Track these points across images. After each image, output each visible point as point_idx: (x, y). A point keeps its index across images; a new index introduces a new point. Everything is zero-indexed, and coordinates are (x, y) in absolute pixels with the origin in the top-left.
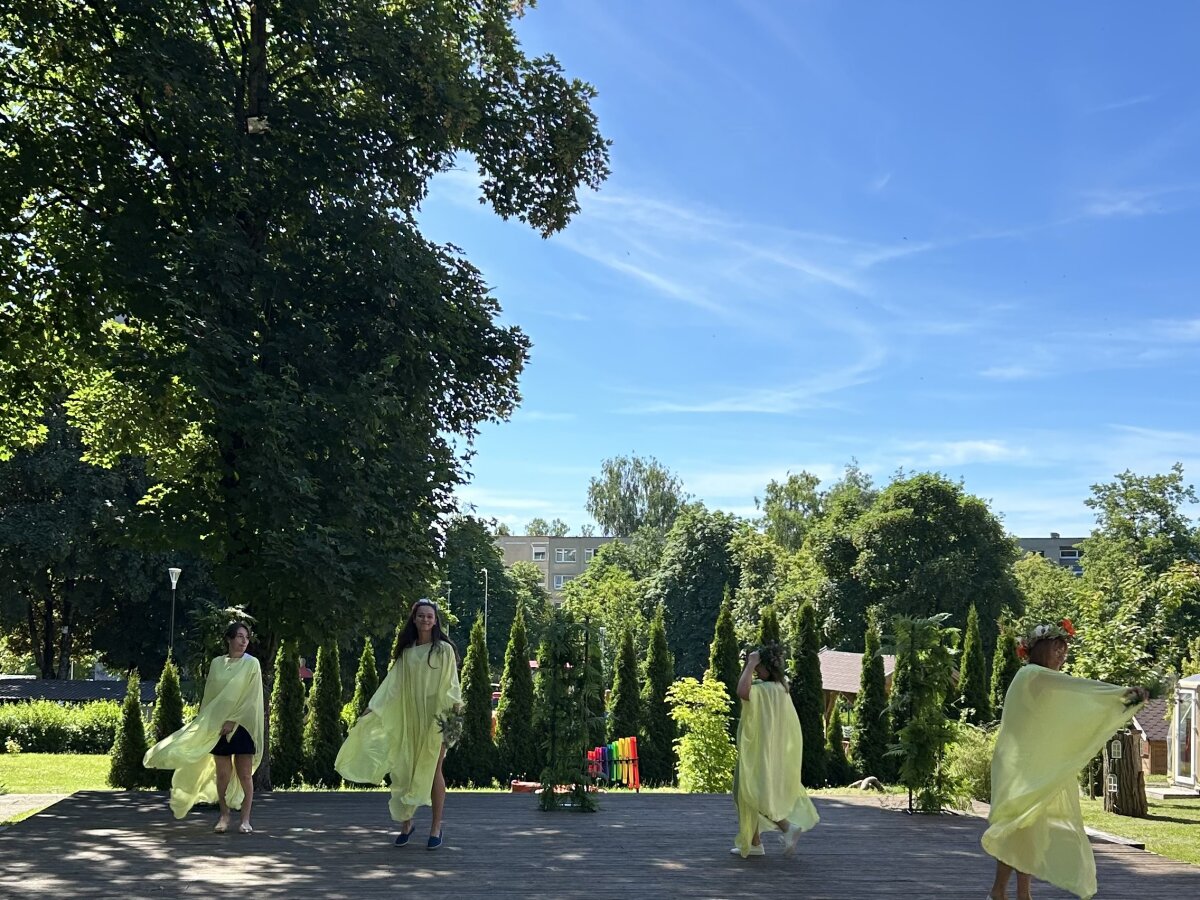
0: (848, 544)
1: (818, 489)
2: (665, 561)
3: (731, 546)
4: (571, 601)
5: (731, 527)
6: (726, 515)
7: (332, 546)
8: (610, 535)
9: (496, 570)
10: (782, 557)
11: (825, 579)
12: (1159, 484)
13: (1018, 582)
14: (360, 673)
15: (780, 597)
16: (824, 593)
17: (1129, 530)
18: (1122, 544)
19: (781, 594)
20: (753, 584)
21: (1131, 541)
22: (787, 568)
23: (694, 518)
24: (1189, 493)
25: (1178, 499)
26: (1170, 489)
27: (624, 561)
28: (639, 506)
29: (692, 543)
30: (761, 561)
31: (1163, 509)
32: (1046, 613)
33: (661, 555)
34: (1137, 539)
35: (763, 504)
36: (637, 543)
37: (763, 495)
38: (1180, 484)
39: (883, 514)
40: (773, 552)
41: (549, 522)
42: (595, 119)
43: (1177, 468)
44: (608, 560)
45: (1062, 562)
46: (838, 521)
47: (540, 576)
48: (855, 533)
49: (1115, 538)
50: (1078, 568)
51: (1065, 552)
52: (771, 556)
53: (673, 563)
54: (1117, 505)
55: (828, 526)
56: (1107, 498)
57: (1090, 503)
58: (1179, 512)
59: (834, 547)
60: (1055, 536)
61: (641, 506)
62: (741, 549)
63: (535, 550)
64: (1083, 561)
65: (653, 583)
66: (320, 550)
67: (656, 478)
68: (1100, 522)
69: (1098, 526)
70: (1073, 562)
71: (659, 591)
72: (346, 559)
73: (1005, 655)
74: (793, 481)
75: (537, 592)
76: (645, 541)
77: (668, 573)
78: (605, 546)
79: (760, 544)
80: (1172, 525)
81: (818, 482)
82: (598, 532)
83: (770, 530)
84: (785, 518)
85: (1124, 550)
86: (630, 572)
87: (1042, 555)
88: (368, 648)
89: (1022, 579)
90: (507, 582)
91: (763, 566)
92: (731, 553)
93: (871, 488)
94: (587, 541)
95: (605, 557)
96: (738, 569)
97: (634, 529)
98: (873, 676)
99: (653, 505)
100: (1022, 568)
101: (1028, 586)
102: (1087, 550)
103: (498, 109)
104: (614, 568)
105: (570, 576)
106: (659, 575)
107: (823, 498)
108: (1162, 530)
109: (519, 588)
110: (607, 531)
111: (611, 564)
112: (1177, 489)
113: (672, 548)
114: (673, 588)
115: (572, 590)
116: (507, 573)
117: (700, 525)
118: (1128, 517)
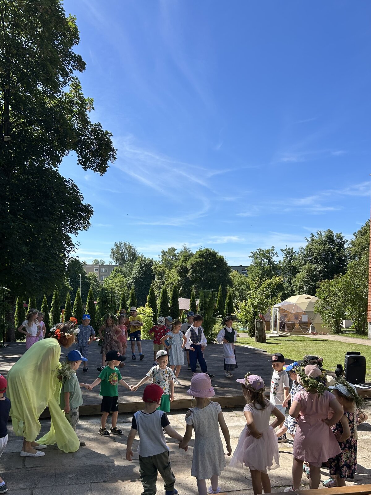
0: (186, 268)
1: (176, 252)
2: (134, 272)
3: (153, 268)
4: (106, 284)
5: (153, 263)
6: (151, 259)
7: (33, 269)
8: (117, 264)
9: (84, 274)
10: (167, 271)
11: (179, 278)
12: (268, 251)
13: (231, 278)
14: (43, 306)
15: (167, 283)
16: (179, 282)
17: (260, 264)
18: (259, 268)
19: (167, 282)
20: (159, 279)
21: (261, 267)
22: (168, 274)
23: (142, 260)
24: (276, 254)
25: (273, 256)
26: (271, 253)
27: (121, 272)
28: (125, 256)
29: (141, 267)
30: (161, 272)
31: (269, 258)
32: (238, 287)
33: (132, 270)
34: (262, 267)
35: (161, 257)
36: (125, 267)
37: (161, 254)
38: (274, 251)
39: (195, 260)
40: (164, 270)
41: (99, 260)
42: (112, 142)
43: (273, 247)
44: (117, 272)
45: (242, 273)
46: (183, 261)
47: (97, 276)
48: (188, 264)
49: (257, 266)
50: (247, 275)
51: (243, 270)
52: (164, 271)
53: (136, 273)
54: (257, 257)
55: (180, 263)
56: (254, 255)
57: (250, 257)
58: (273, 259)
59: (182, 268)
60: (241, 266)
61: (126, 256)
62: (156, 269)
63: (95, 269)
64: (248, 273)
65: (130, 279)
66: (29, 269)
67: (130, 248)
68: (253, 262)
69: (252, 263)
70: (246, 273)
71: (132, 281)
72: (38, 272)
73: (229, 299)
74: (169, 250)
75: (96, 281)
76: (128, 267)
77: (135, 276)
78: (116, 268)
79: (161, 268)
80: (272, 263)
81: (176, 250)
82: (114, 264)
83: (163, 264)
84: (167, 260)
85: (259, 270)
86: (123, 275)
87: (237, 271)
88: (45, 298)
89: (232, 277)
90: (87, 278)
91: (162, 274)
92: (153, 270)
93: (190, 252)
94: (110, 266)
95: (116, 271)
96: (154, 275)
97: (125, 263)
98: (193, 305)
99: (129, 256)
100: (233, 275)
101: (234, 279)
102: (249, 270)
103: (83, 138)
104: (119, 274)
105: (106, 276)
106: (132, 276)
107: (178, 254)
108: (269, 264)
109: (90, 280)
110: (116, 264)
111: (118, 273)
112: (273, 253)
113: (135, 269)
114: (136, 280)
115: (106, 281)
116: (87, 275)
117: (143, 262)
118: (260, 260)
